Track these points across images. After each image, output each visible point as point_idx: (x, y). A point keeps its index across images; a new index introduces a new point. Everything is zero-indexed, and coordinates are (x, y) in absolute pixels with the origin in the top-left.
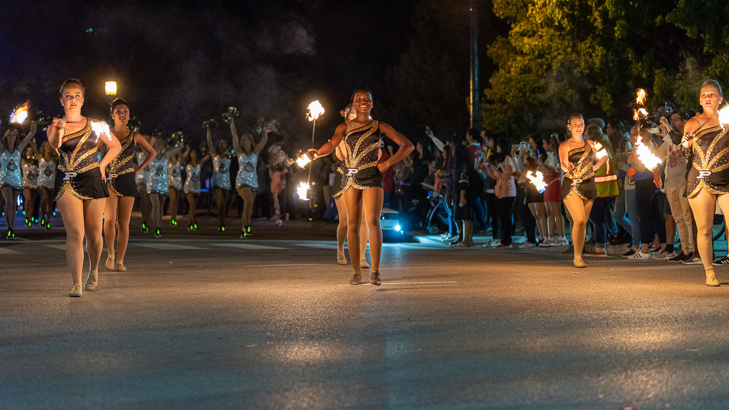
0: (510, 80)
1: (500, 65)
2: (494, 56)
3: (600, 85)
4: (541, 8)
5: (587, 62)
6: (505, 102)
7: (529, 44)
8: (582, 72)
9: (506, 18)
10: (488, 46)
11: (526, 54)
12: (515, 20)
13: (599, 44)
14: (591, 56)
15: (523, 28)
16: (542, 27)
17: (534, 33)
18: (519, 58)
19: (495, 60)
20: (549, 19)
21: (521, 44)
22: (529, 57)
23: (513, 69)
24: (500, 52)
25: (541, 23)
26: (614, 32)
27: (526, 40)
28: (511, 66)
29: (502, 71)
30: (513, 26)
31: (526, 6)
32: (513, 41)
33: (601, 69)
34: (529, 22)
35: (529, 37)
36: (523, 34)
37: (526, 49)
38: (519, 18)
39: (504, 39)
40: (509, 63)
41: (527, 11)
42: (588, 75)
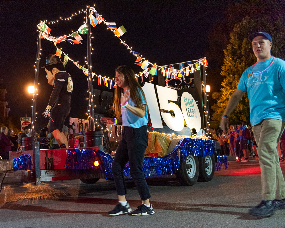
0: (218, 115)
1: (215, 111)
2: (213, 109)
3: (242, 115)
4: (225, 96)
5: (238, 109)
6: (217, 121)
7: (223, 105)
8: (237, 112)
9: (216, 99)
10: (211, 106)
11: (222, 108)
12: (218, 99)
13: (242, 104)
14: (239, 107)
15: (221, 101)
16: (226, 100)
17: (224, 102)
18: (220, 109)
19: (214, 110)
20: (227, 98)
21: (220, 105)
22: (222, 109)
23: (218, 112)
24: (215, 108)
25: (225, 100)
26: (245, 101)
27: (222, 104)
28: (218, 111)
29: (216, 113)
30: (218, 101)
31: (221, 95)
32: (218, 105)
33: (243, 111)
34: (222, 99)
35: (222, 103)
36: (221, 103)
37: (222, 106)
38: (219, 98)
39: (215, 104)
40: (217, 110)
41: (221, 96)
42: (239, 112)
